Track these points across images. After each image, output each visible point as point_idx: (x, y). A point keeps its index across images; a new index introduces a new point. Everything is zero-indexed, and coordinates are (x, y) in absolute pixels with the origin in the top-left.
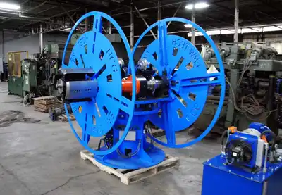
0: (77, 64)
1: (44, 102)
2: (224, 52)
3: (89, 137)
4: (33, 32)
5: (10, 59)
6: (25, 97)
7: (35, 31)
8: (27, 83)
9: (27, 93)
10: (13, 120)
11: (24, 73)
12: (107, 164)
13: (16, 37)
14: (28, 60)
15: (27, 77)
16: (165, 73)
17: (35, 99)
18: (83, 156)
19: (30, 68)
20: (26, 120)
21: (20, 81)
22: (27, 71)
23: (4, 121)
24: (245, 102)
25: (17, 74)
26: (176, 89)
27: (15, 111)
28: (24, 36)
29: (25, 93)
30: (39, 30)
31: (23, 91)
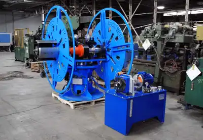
0: (49, 37)
1: (38, 65)
2: (154, 29)
3: (56, 83)
4: (36, 13)
5: (16, 34)
6: (26, 62)
7: (38, 12)
8: (27, 51)
9: (27, 59)
10: (15, 77)
11: (25, 45)
12: (65, 99)
13: (23, 17)
14: (28, 35)
15: (27, 48)
16: (104, 43)
17: (32, 63)
18: (54, 95)
19: (29, 41)
20: (24, 77)
21: (23, 50)
22: (27, 43)
23: (8, 77)
24: (168, 64)
25: (21, 46)
26: (110, 53)
27: (17, 72)
28: (29, 16)
29: (26, 59)
30: (41, 11)
31: (24, 58)
